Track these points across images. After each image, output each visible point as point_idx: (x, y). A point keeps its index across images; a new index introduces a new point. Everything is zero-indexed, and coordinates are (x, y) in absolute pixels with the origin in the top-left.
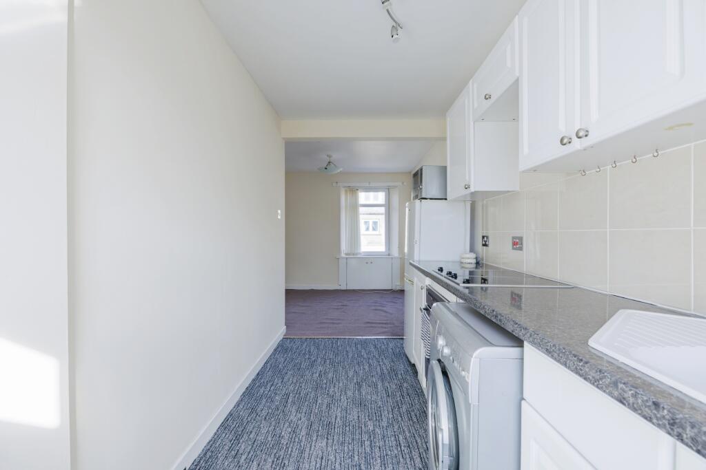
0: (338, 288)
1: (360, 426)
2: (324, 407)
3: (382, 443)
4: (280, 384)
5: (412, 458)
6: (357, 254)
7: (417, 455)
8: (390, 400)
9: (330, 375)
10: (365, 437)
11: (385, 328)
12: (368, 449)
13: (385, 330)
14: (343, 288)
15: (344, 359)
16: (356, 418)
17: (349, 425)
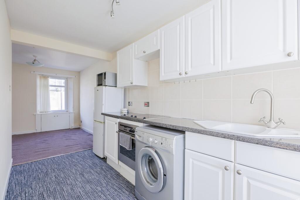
0: (35, 131)
1: (95, 191)
2: (70, 191)
3: (109, 193)
4: (31, 191)
5: (124, 192)
6: (48, 112)
7: (125, 190)
8: (100, 175)
9: (62, 175)
10: (100, 194)
11: (78, 146)
12: (104, 198)
13: (78, 148)
14: (39, 131)
15: (65, 166)
16: (90, 188)
17: (89, 192)
